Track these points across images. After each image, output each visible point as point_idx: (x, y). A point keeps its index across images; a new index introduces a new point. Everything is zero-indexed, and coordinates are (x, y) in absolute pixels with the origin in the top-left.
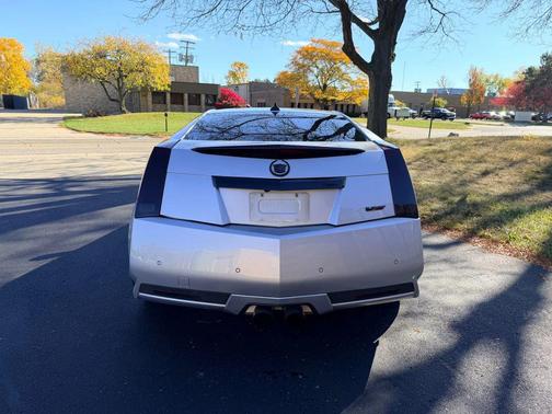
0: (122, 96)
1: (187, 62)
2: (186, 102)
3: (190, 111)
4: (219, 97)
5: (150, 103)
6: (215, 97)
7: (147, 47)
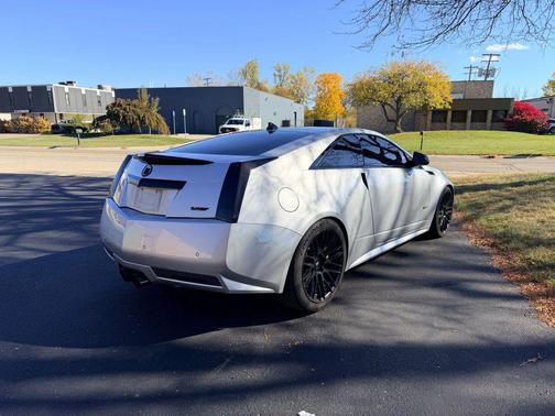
0: (399, 117)
1: (487, 75)
2: (469, 120)
3: (472, 128)
4: (511, 112)
5: (429, 122)
6: (506, 111)
7: (428, 67)
